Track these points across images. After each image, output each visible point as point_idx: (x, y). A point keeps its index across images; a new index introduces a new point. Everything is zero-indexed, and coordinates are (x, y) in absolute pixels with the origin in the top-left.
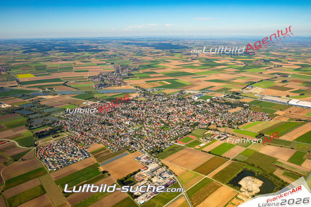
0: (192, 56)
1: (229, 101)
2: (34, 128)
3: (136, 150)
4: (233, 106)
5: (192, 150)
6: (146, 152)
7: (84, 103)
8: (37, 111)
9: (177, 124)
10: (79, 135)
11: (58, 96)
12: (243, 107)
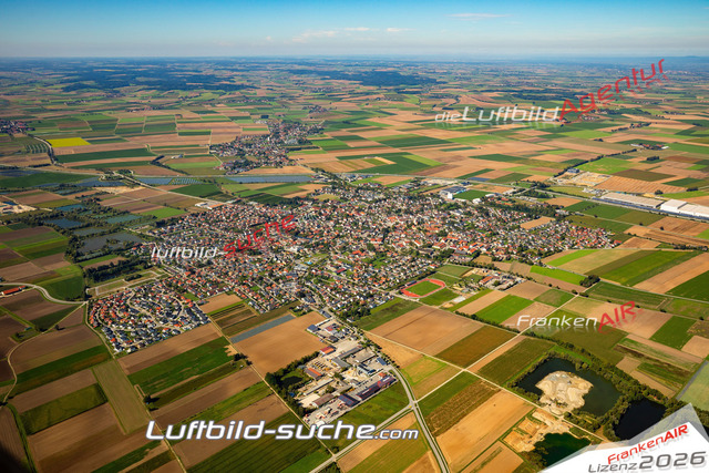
0: (443, 100)
1: (523, 203)
2: (86, 260)
3: (310, 311)
4: (533, 214)
5: (435, 311)
6: (332, 314)
7: (198, 205)
8: (92, 221)
9: (404, 254)
10: (185, 276)
11: (141, 188)
12: (554, 216)
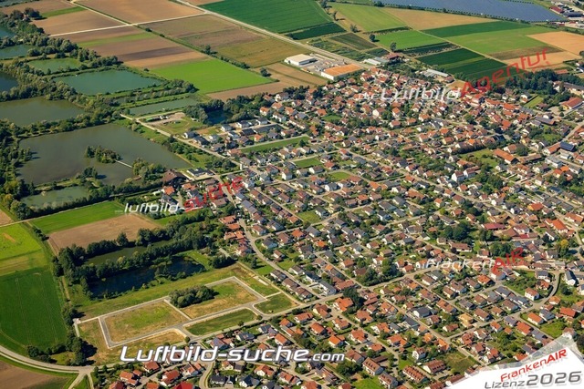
7: (295, 60)
